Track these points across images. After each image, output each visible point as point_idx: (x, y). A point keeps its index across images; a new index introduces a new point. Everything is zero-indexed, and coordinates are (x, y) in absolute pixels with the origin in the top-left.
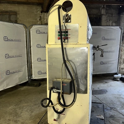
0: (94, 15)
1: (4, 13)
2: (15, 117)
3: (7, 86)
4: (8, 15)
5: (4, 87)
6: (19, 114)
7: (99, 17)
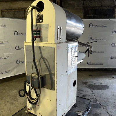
0: (106, 7)
1: (20, 10)
2: (13, 100)
3: (17, 73)
4: (24, 12)
5: (14, 73)
6: (17, 98)
7: (112, 8)
